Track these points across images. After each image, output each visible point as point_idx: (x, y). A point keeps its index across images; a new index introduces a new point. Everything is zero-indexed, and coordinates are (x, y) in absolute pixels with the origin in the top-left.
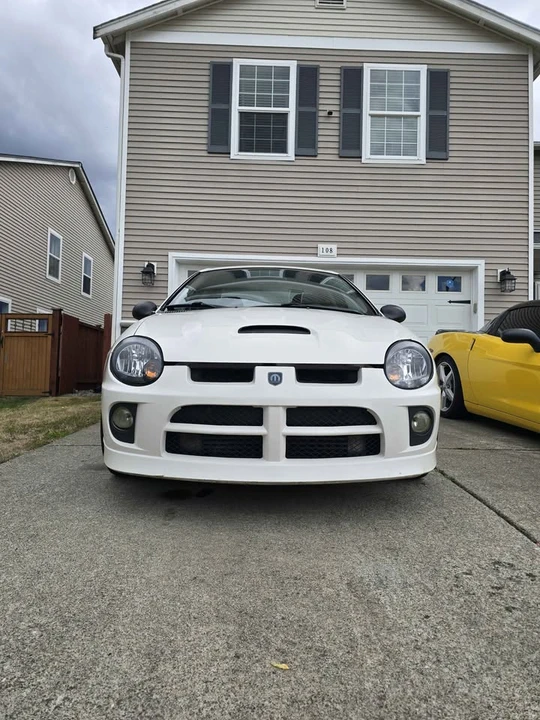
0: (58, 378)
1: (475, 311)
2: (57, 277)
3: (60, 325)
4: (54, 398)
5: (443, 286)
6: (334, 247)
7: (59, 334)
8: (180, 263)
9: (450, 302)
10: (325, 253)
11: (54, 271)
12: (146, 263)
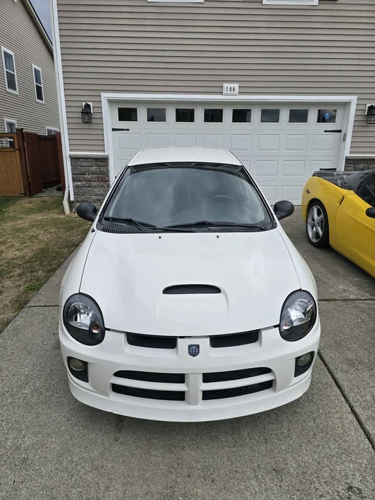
0: (29, 183)
1: (344, 140)
2: (15, 89)
3: (24, 141)
4: (29, 199)
5: (321, 118)
6: (236, 86)
7: (24, 149)
8: (111, 102)
9: (326, 131)
10: (229, 92)
11: (12, 85)
12: (84, 104)
